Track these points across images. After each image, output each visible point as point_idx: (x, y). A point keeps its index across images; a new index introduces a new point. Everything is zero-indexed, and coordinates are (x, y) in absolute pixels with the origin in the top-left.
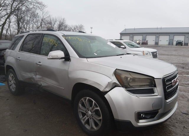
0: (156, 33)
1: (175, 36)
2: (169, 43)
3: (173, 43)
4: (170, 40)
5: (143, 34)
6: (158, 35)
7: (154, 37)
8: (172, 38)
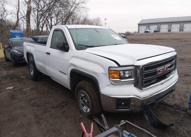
0: (168, 22)
1: (185, 24)
2: (180, 30)
3: (183, 30)
4: (180, 27)
5: (158, 24)
6: (170, 24)
7: (168, 25)
8: (182, 26)
